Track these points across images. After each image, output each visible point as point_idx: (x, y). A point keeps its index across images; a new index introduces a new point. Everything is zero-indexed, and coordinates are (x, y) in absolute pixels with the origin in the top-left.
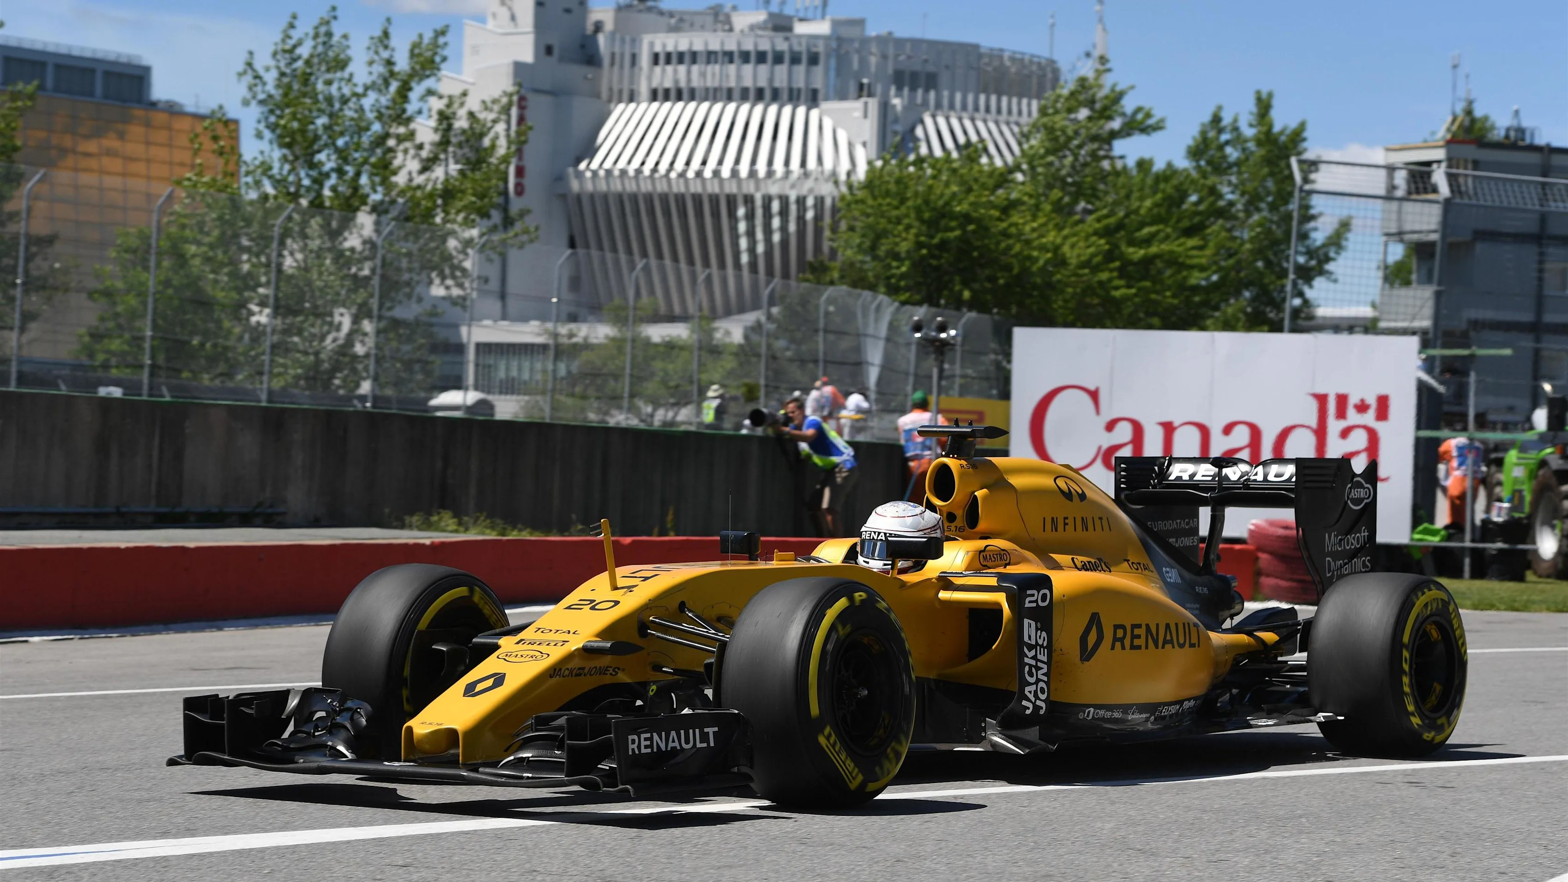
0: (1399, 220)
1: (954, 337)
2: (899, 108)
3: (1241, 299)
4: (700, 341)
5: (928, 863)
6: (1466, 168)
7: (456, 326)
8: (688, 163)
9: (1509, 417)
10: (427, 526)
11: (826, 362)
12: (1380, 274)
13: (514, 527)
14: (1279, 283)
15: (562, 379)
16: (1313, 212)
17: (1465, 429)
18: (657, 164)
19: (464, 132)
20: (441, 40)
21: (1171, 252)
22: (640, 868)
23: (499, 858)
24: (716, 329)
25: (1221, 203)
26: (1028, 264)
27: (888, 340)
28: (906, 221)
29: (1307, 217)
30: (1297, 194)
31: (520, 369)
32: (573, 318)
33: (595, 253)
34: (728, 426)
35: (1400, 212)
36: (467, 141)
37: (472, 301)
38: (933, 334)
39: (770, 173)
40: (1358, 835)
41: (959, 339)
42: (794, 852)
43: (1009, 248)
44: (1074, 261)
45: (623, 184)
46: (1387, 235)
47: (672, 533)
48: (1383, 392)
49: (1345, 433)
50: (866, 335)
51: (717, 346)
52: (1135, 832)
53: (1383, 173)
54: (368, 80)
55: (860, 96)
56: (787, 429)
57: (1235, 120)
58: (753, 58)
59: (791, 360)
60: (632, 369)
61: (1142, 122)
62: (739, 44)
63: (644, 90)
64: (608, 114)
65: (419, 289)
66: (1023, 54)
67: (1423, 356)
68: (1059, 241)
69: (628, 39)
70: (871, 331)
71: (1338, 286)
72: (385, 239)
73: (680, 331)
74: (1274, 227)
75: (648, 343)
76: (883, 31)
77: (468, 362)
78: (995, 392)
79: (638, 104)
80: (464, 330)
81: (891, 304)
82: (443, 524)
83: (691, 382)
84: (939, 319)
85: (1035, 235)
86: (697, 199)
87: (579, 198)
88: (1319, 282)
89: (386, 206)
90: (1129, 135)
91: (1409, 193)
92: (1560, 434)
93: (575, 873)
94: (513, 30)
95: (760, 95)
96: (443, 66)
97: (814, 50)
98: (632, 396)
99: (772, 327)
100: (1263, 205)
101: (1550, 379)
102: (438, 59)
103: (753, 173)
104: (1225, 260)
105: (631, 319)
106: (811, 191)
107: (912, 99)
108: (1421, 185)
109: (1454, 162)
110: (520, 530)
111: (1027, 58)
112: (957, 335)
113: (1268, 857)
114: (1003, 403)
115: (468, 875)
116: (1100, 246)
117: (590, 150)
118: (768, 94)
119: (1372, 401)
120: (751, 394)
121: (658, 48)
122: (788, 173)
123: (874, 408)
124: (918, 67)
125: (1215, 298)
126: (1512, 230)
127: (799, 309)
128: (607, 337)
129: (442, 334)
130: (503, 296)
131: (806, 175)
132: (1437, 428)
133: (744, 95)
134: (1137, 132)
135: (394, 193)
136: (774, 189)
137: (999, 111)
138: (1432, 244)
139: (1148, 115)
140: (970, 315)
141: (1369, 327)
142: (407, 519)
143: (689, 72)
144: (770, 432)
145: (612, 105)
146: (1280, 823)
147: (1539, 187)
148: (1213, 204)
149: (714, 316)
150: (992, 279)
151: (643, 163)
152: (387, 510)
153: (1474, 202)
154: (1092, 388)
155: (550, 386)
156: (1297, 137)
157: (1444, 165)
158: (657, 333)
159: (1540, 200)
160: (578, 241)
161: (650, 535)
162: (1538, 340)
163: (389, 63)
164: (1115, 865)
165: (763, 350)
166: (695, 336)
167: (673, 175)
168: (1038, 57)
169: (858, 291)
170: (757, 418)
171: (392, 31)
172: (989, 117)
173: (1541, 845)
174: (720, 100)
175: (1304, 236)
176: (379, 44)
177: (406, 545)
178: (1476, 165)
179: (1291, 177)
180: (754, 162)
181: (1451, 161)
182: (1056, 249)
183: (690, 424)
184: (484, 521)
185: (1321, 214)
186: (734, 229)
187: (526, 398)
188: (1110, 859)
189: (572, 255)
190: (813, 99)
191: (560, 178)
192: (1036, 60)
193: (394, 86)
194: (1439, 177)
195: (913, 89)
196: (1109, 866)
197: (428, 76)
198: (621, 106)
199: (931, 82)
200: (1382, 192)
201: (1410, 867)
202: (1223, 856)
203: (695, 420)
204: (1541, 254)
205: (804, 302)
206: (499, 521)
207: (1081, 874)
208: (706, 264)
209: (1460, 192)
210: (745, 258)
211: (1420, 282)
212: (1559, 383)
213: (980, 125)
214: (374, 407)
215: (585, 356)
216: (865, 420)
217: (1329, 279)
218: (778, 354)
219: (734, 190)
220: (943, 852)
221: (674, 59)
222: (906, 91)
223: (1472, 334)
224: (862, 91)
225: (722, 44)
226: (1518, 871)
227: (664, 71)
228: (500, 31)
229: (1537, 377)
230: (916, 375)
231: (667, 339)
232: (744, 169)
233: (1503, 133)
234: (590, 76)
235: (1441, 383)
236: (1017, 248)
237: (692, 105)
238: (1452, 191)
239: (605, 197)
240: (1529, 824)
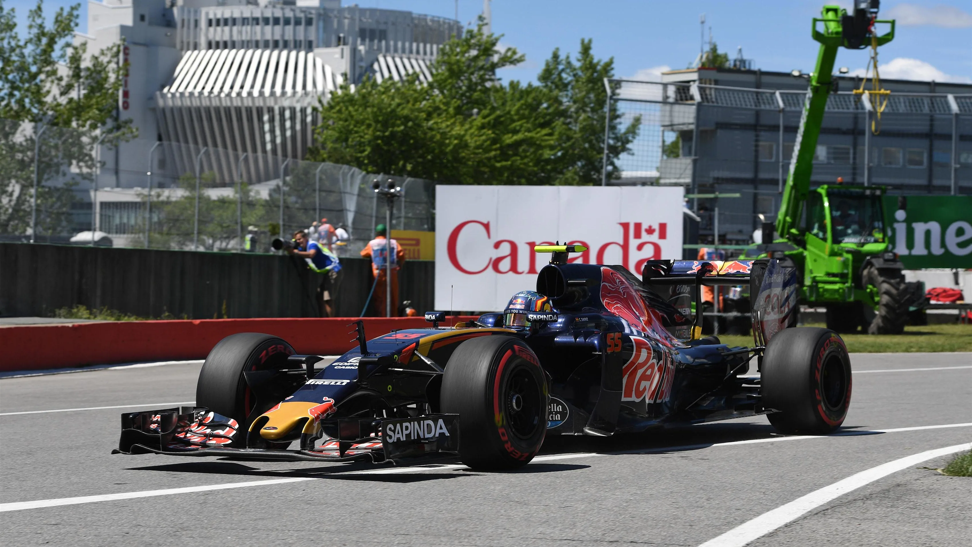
0: (671, 116)
1: (399, 192)
2: (363, 52)
3: (576, 167)
4: (241, 198)
5: (386, 513)
6: (710, 84)
7: (87, 191)
8: (232, 87)
9: (739, 237)
10: (70, 315)
11: (320, 210)
12: (660, 150)
13: (126, 315)
14: (599, 156)
15: (155, 223)
16: (618, 113)
17: (712, 243)
18: (212, 88)
19: (88, 69)
20: (75, 13)
21: (532, 138)
22: (206, 521)
23: (116, 518)
24: (250, 191)
25: (562, 108)
26: (443, 148)
27: (359, 195)
28: (367, 122)
29: (614, 115)
30: (608, 101)
31: (128, 218)
32: (161, 186)
33: (174, 144)
34: (259, 251)
35: (671, 111)
36: (91, 75)
37: (97, 176)
38: (386, 190)
39: (284, 93)
40: (651, 489)
41: (403, 193)
42: (303, 509)
43: (433, 137)
44: (472, 145)
45: (191, 102)
46: (664, 126)
47: (225, 317)
48: (663, 221)
49: (640, 247)
50: (345, 193)
51: (252, 201)
52: (515, 491)
53: (660, 87)
54: (28, 37)
55: (338, 45)
56: (296, 251)
57: (568, 57)
58: (271, 21)
59: (299, 209)
60: (199, 216)
61: (511, 57)
62: (262, 13)
63: (203, 41)
64: (181, 58)
65: (62, 168)
66: (439, 17)
67: (686, 199)
68: (462, 133)
69: (192, 10)
70: (348, 189)
71: (635, 157)
72: (40, 137)
73: (228, 193)
74: (595, 122)
75: (208, 200)
76: (352, 4)
77: (95, 213)
78: (426, 226)
79: (200, 51)
80: (92, 194)
81: (361, 173)
82: (80, 314)
83: (237, 223)
84: (390, 180)
85: (448, 129)
86: (238, 110)
87: (163, 110)
88: (623, 156)
89: (40, 116)
90: (503, 65)
91: (676, 100)
92: (770, 245)
93: (164, 526)
94: (118, 5)
95: (276, 45)
96: (76, 29)
97: (309, 16)
98: (199, 233)
99: (286, 189)
100: (588, 109)
101: (763, 213)
102: (72, 24)
103: (273, 94)
104: (565, 143)
105: (197, 185)
106: (309, 104)
107: (371, 47)
108: (683, 95)
109: (703, 81)
110: (129, 317)
111: (441, 20)
112: (401, 190)
113: (596, 504)
114: (430, 234)
115: (97, 529)
116: (488, 134)
117: (170, 80)
118: (281, 44)
119: (656, 227)
120: (274, 230)
121: (211, 16)
122: (294, 93)
123: (351, 237)
124: (374, 26)
125: (560, 167)
126: (738, 122)
127: (303, 177)
128: (183, 197)
129: (79, 196)
130: (117, 172)
131: (306, 94)
132: (697, 243)
133: (266, 45)
134: (508, 64)
135: (45, 109)
136: (286, 103)
137: (425, 53)
138: (691, 132)
139: (514, 53)
140: (409, 180)
141: (654, 182)
142: (57, 311)
143: (231, 31)
144: (286, 253)
145: (183, 52)
146: (603, 484)
147: (755, 95)
148: (557, 108)
149: (250, 183)
150: (422, 156)
151: (203, 88)
152: (44, 306)
153: (715, 104)
154: (485, 222)
155: (147, 227)
156: (608, 67)
157: (697, 83)
158: (214, 194)
159: (755, 103)
160: (163, 136)
161: (212, 318)
162: (756, 188)
163: (41, 26)
164: (502, 511)
165: (281, 203)
166: (238, 196)
167: (223, 95)
168: (449, 19)
169: (340, 165)
170: (277, 244)
171: (43, 7)
172: (419, 57)
173: (761, 492)
174: (251, 48)
175: (613, 128)
176: (35, 15)
177: (57, 327)
178: (716, 82)
179: (604, 91)
180: (273, 86)
181: (701, 80)
182: (460, 137)
183: (236, 249)
184: (107, 311)
185: (623, 114)
186: (262, 128)
187: (133, 236)
188: (499, 508)
189: (159, 145)
190: (309, 47)
191: (152, 98)
192: (447, 21)
193: (44, 40)
194: (694, 90)
195: (372, 40)
196: (498, 512)
197: (66, 35)
198: (189, 53)
199: (382, 35)
200: (660, 99)
201: (682, 507)
202: (568, 504)
203: (238, 247)
204: (757, 136)
205: (306, 172)
206: (116, 311)
207: (482, 517)
208: (245, 150)
209: (707, 98)
210: (269, 147)
211: (685, 155)
212: (768, 215)
213: (414, 62)
214: (35, 242)
215: (168, 208)
216: (346, 246)
217: (629, 154)
218: (290, 205)
219: (261, 104)
220: (396, 506)
221: (222, 22)
222: (367, 41)
223: (716, 186)
224: (340, 41)
225: (252, 13)
226: (748, 508)
227: (215, 31)
228: (111, 6)
229: (756, 212)
230: (377, 217)
231: (221, 198)
232: (267, 91)
233: (732, 63)
234: (169, 34)
235: (698, 216)
236: (438, 137)
237: (234, 51)
238: (702, 98)
239: (180, 109)
240: (754, 480)
